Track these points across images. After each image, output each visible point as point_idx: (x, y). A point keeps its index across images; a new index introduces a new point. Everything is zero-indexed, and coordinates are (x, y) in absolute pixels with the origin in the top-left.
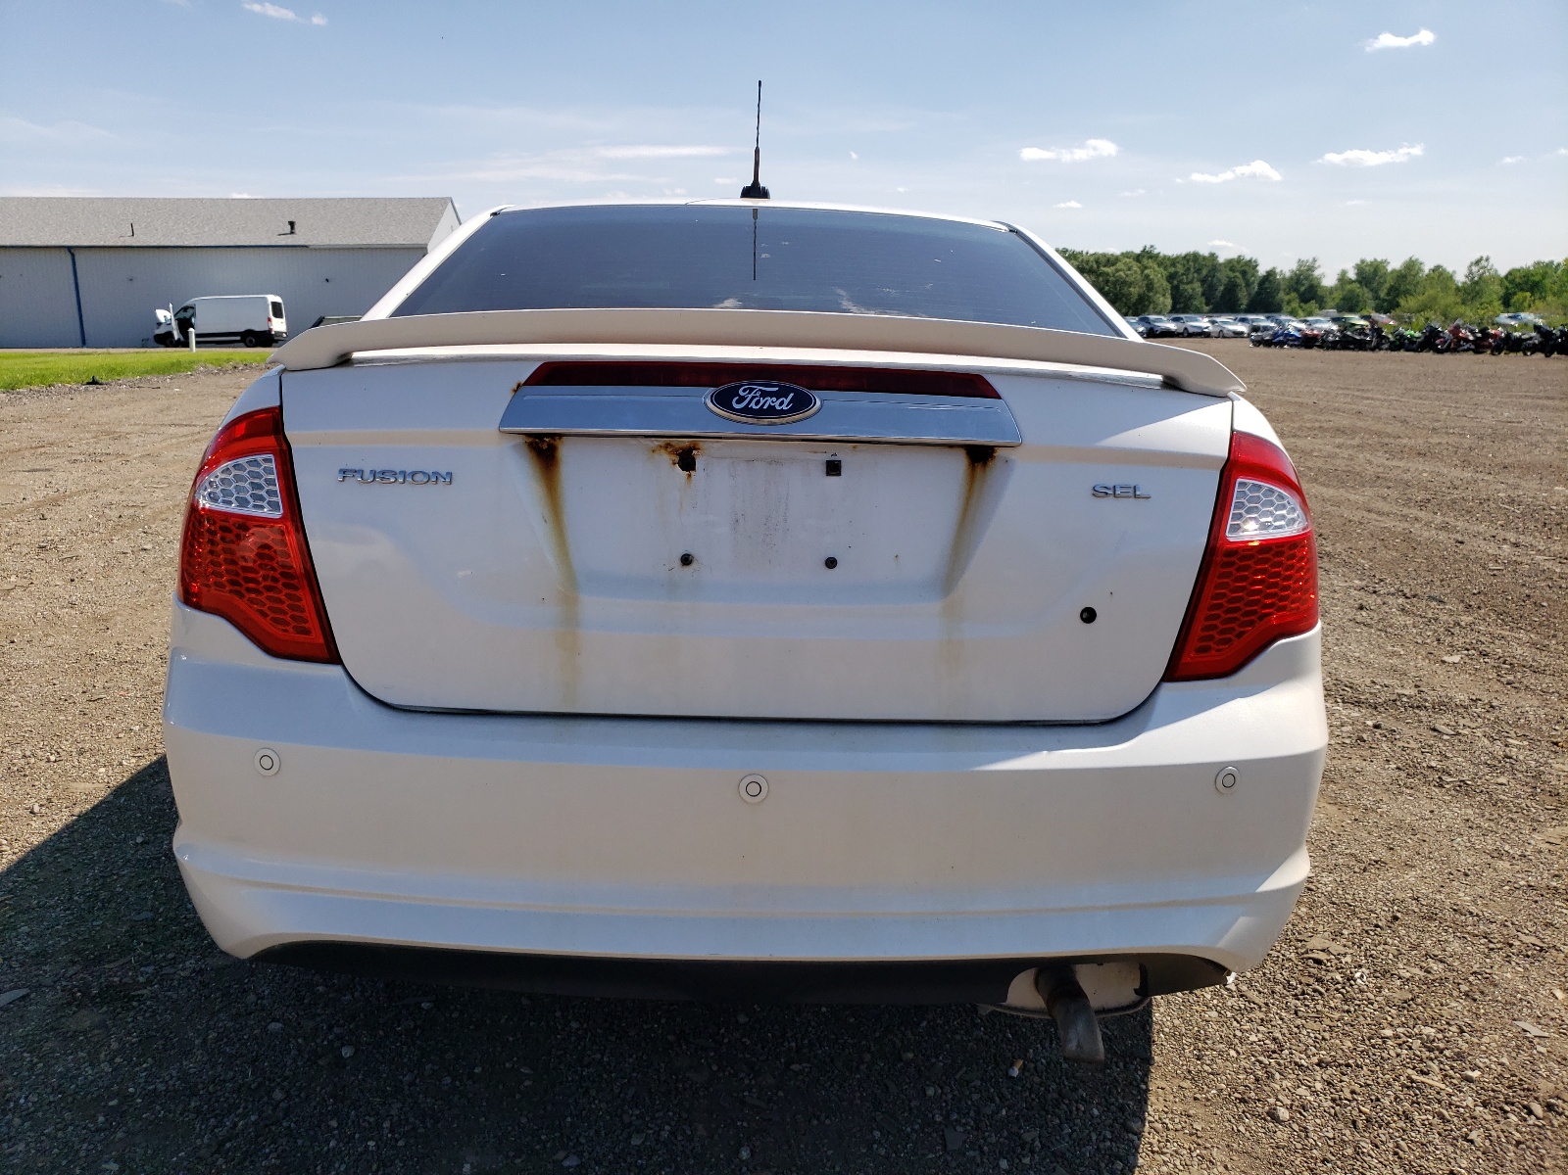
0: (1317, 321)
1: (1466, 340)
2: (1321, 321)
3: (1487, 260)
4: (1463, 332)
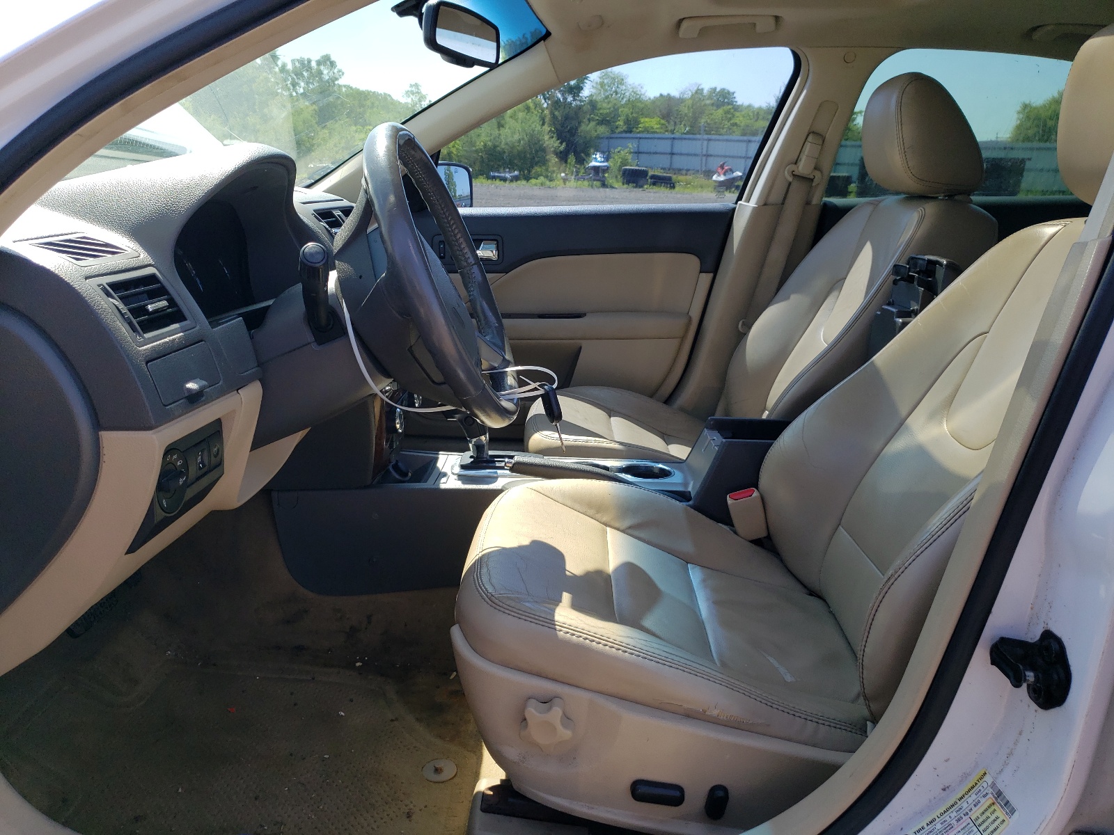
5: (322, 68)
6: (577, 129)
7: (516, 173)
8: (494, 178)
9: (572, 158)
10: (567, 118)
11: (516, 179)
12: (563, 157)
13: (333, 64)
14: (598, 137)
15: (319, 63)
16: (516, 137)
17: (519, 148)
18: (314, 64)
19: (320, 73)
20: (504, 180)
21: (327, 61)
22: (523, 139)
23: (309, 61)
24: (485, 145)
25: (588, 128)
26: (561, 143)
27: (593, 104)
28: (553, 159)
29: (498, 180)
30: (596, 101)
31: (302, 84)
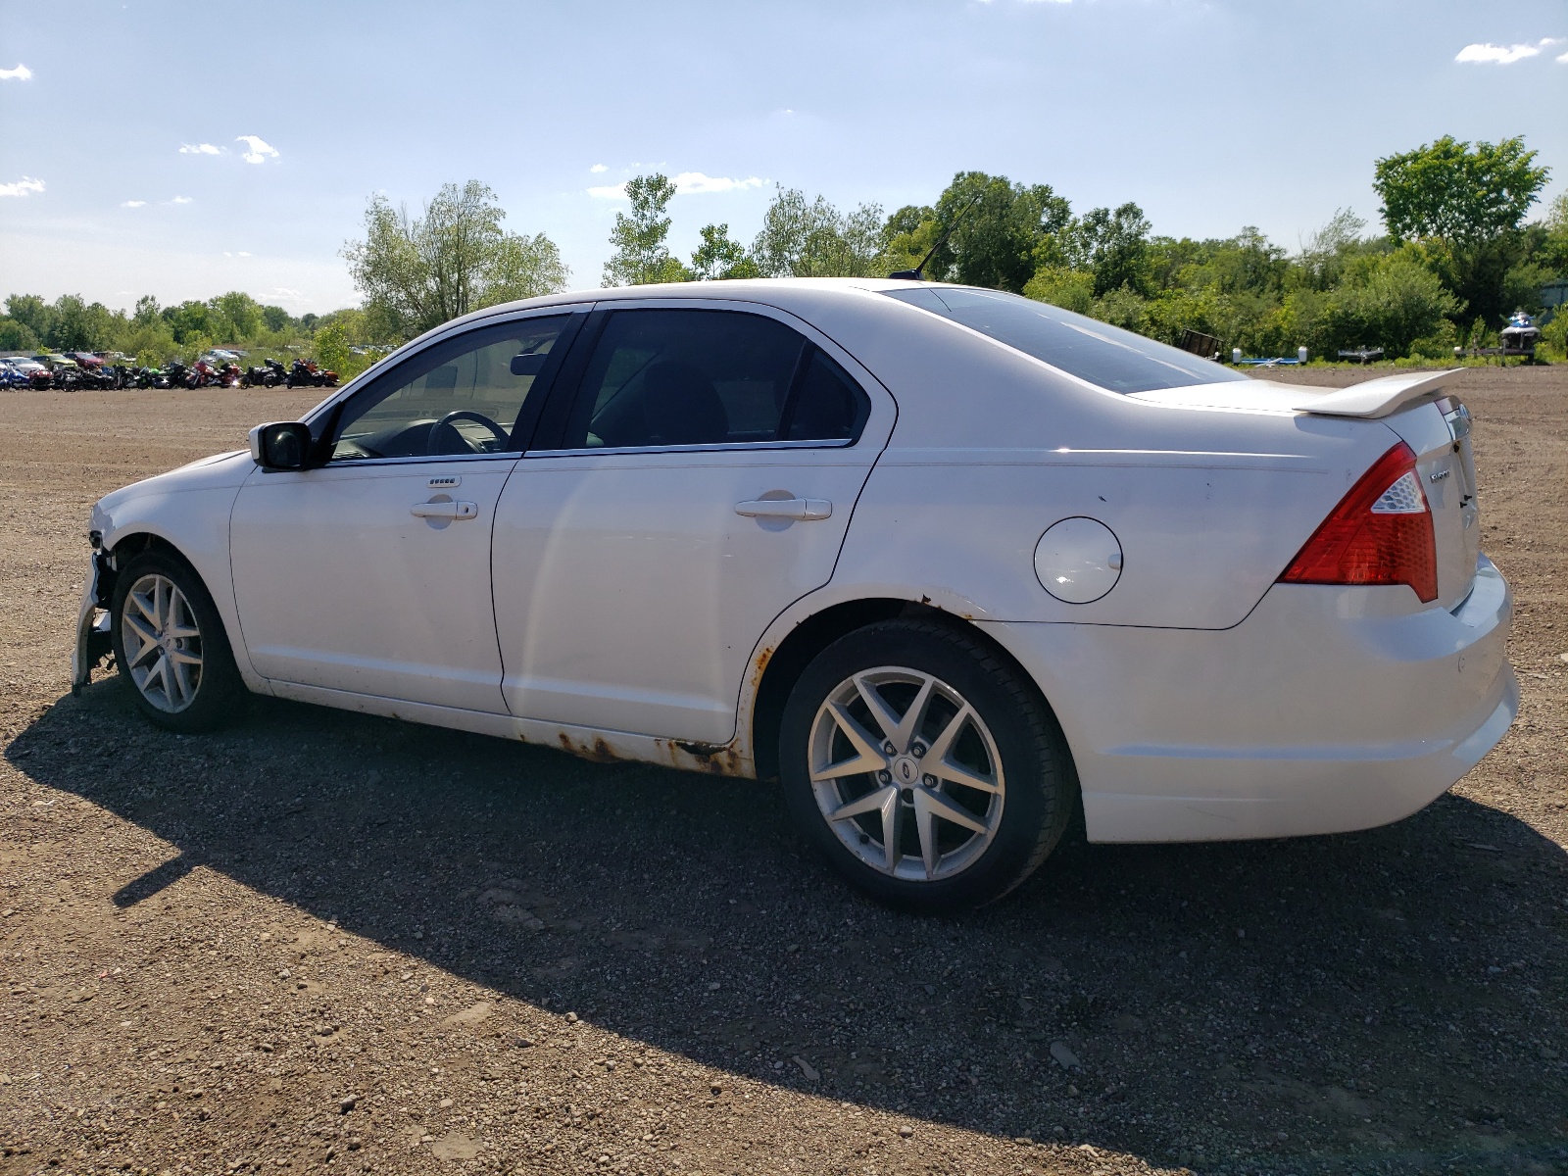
0: (19, 362)
1: (213, 377)
2: (25, 362)
3: (153, 299)
4: (210, 369)
5: (1123, 220)
6: (1502, 276)
7: (1379, 350)
8: (1343, 359)
9: (1480, 324)
10: (1483, 261)
11: (1378, 358)
12: (1463, 322)
13: (1137, 214)
14: (1539, 287)
15: (1119, 214)
16: (1384, 298)
17: (1388, 314)
18: (1112, 217)
19: (1120, 227)
20: (1356, 360)
21: (1130, 211)
22: (1395, 300)
23: (1106, 212)
24: (1332, 314)
25: (1521, 275)
26: (1460, 302)
27: (1539, 237)
28: (1447, 327)
29: (1346, 361)
30: (1544, 231)
31: (1095, 244)
